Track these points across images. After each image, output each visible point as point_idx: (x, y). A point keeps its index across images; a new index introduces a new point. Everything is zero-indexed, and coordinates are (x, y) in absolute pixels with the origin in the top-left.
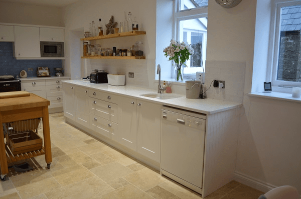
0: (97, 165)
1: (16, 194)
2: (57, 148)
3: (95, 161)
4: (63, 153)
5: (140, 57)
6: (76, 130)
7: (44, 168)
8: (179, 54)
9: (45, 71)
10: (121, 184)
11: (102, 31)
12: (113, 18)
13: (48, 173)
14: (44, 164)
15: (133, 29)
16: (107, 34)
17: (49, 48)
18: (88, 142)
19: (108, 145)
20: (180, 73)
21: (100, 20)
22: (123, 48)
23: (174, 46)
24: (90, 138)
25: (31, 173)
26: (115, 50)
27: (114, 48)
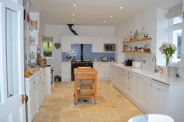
0: (118, 107)
1: (78, 111)
2: (103, 96)
3: (117, 105)
4: (104, 99)
5: (147, 52)
6: (115, 90)
7: (93, 103)
8: (168, 51)
9: (105, 59)
10: (125, 117)
11: (132, 38)
12: (137, 31)
13: (94, 106)
14: (93, 102)
15: (145, 37)
16: (134, 39)
17: (109, 47)
18: (118, 96)
19: (128, 99)
20: (168, 62)
21: (131, 32)
22: (140, 47)
23: (164, 46)
24: (120, 95)
25: (87, 105)
26: (137, 48)
27: (136, 47)
